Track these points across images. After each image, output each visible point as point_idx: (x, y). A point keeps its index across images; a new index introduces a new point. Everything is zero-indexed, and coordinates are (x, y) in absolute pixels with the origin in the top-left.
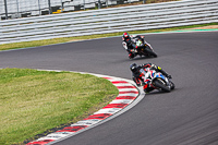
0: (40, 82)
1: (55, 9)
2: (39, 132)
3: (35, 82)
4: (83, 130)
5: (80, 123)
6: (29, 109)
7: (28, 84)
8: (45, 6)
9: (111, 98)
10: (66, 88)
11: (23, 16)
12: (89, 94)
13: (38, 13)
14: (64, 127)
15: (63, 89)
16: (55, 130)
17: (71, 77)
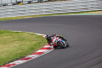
0: (11, 37)
1: (19, 3)
2: (10, 60)
3: (9, 37)
4: (31, 59)
5: (30, 56)
6: (6, 49)
7: (6, 37)
8: (14, 1)
9: (44, 45)
10: (23, 40)
11: (4, 5)
12: (34, 43)
13: (11, 4)
14: (22, 58)
15: (22, 40)
16: (17, 59)
17: (26, 34)
